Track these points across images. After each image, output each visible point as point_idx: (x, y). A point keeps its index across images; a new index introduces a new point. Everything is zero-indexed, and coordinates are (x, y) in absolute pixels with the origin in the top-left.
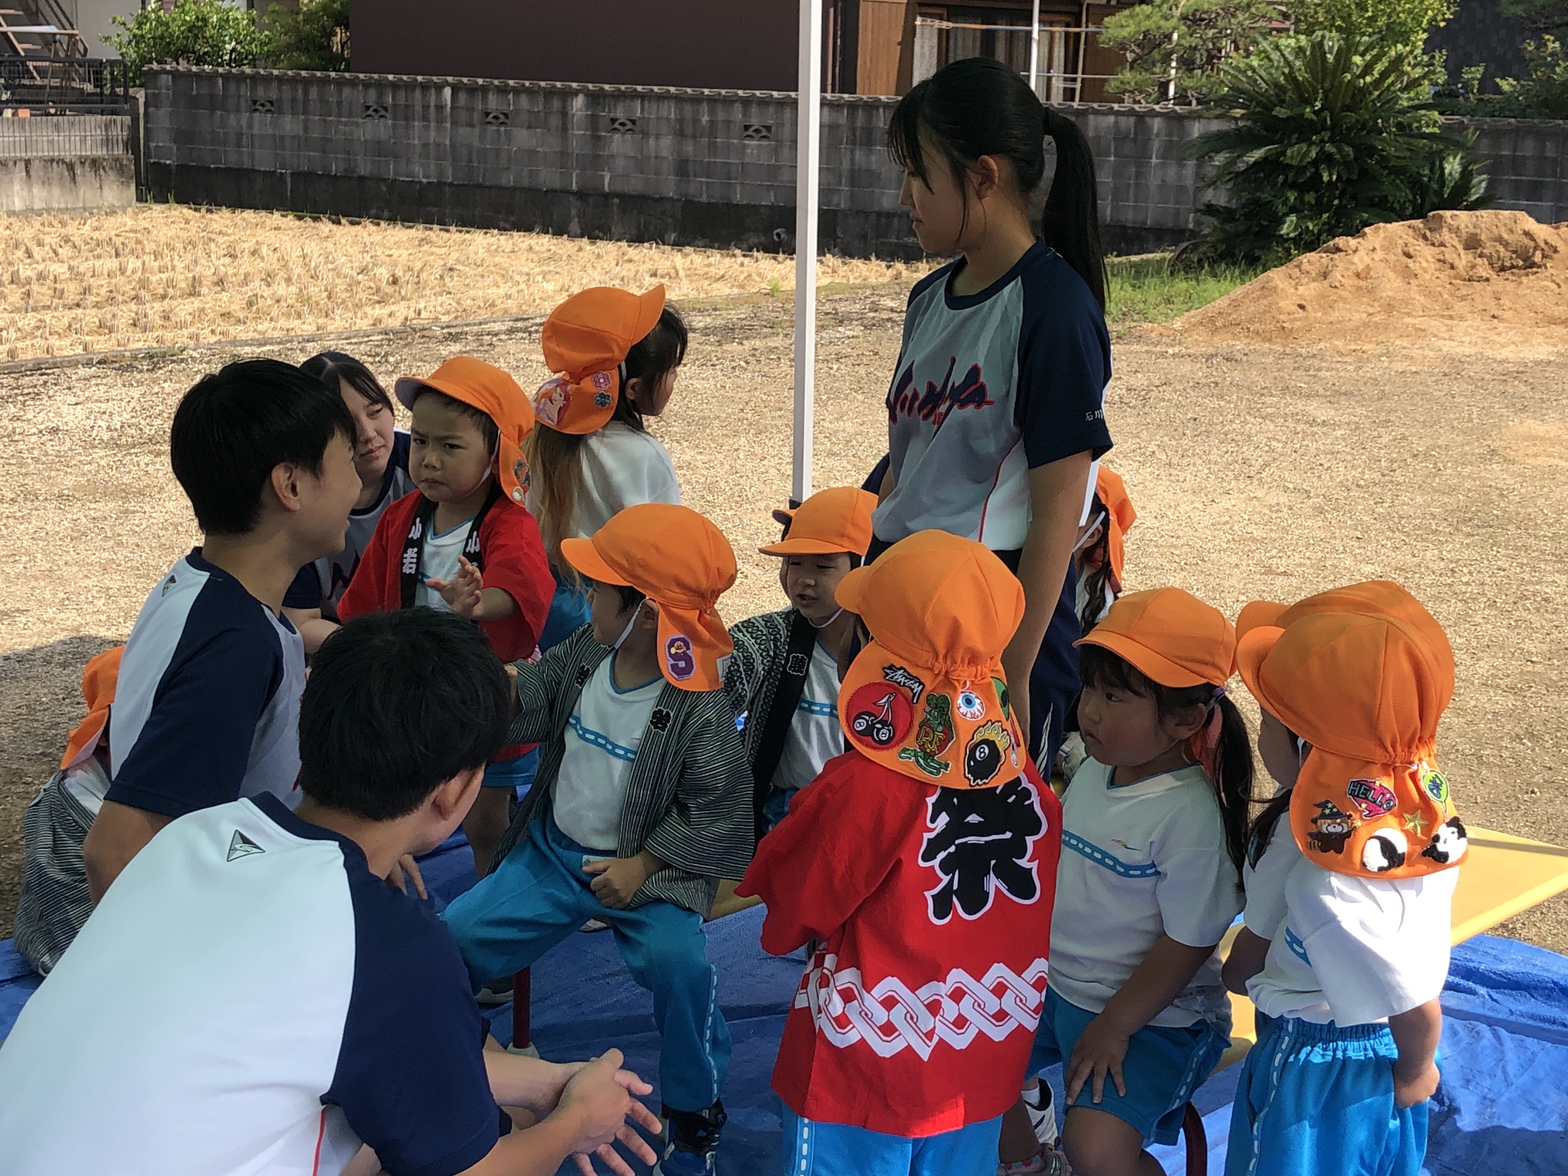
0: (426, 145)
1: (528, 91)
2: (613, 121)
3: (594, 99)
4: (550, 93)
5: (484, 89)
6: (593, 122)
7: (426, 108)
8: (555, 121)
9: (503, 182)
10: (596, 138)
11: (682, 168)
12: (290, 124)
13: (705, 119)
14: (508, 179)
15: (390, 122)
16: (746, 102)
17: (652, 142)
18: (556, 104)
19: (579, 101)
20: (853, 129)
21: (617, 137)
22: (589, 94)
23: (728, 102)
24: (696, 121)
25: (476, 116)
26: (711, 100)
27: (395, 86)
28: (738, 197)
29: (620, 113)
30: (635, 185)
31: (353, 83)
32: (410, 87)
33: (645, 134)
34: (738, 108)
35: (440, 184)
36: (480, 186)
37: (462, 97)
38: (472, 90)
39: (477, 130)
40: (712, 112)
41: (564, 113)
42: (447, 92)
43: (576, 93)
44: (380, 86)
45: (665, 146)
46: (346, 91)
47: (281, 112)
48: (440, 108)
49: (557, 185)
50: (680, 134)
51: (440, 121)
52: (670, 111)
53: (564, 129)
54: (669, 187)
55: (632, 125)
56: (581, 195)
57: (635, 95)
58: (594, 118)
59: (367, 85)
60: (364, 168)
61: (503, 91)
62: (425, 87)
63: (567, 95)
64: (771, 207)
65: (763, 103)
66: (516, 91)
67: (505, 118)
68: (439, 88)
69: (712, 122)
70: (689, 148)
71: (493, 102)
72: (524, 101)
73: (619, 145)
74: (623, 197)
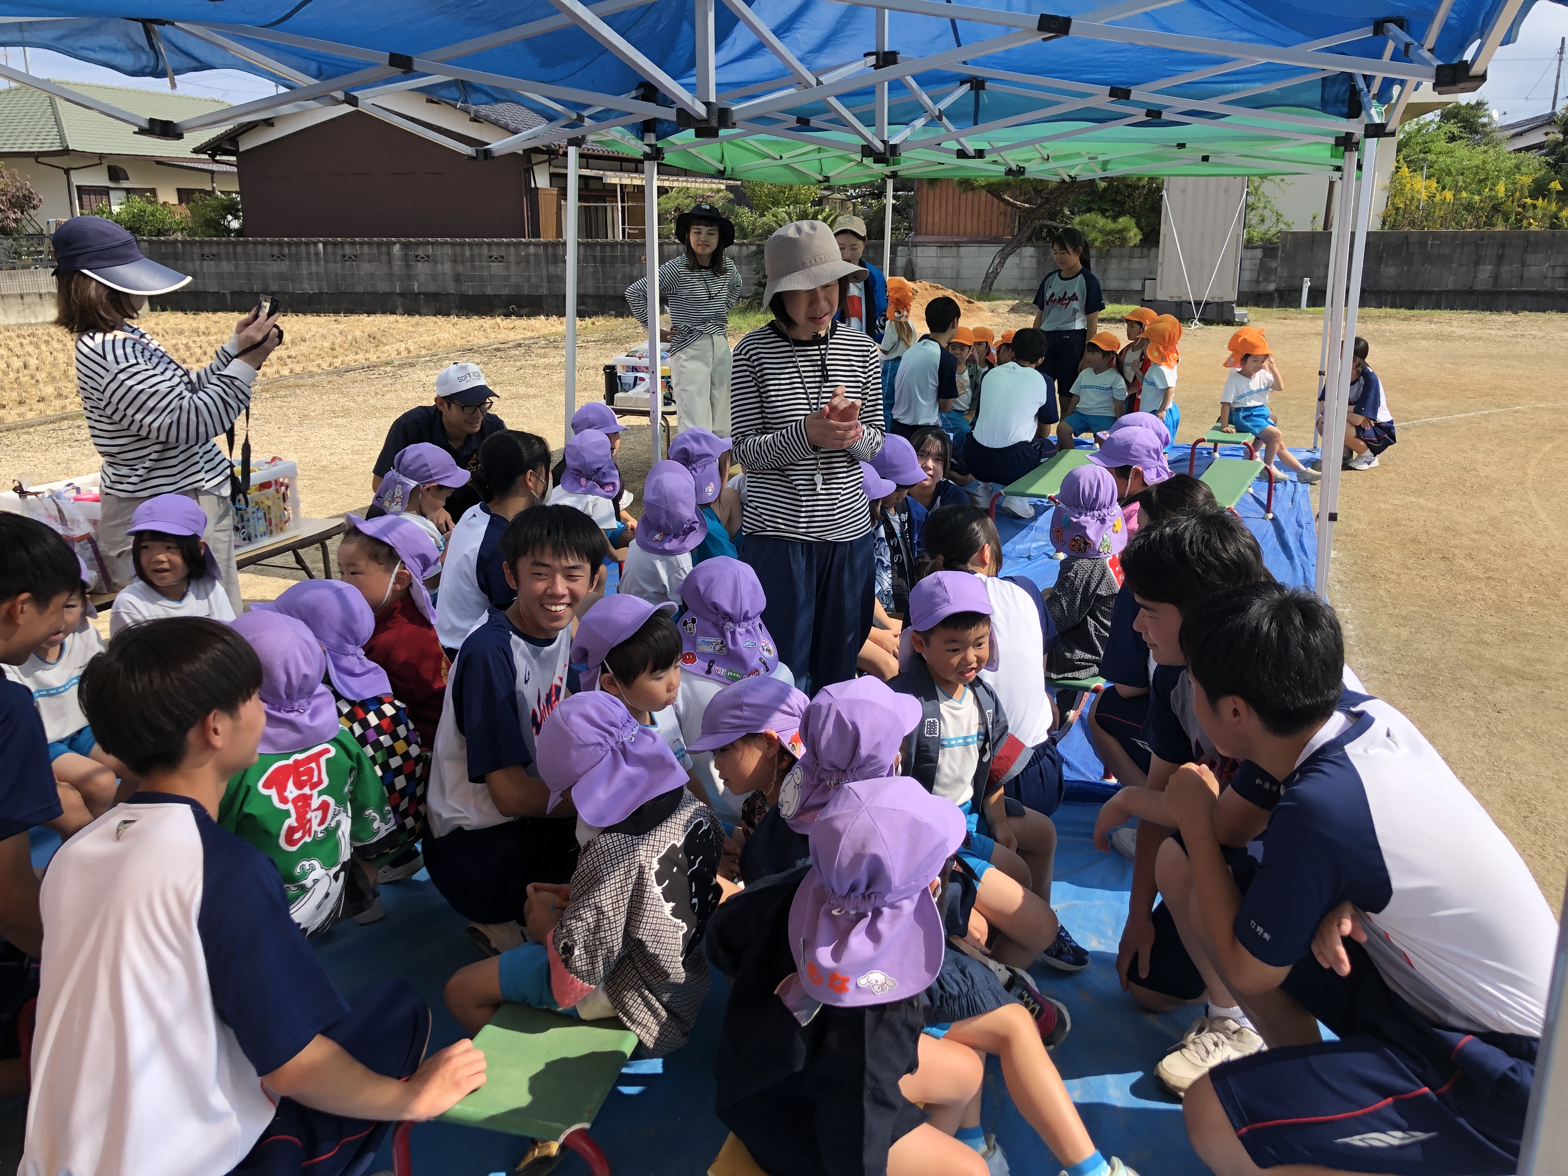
0: (310, 274)
1: (368, 244)
2: (417, 256)
3: (406, 246)
4: (380, 244)
5: (341, 244)
6: (406, 258)
7: (308, 254)
8: (384, 258)
9: (357, 290)
10: (408, 266)
11: (457, 278)
12: (226, 267)
13: (468, 253)
14: (359, 289)
15: (288, 263)
16: (489, 245)
17: (439, 266)
19: (397, 248)
20: (547, 256)
21: (420, 264)
22: (402, 244)
23: (480, 245)
24: (463, 255)
25: (339, 258)
26: (470, 244)
27: (289, 244)
28: (489, 291)
29: (420, 252)
30: (432, 288)
31: (263, 243)
32: (298, 244)
33: (436, 262)
34: (485, 248)
35: (321, 294)
36: (343, 293)
37: (330, 248)
38: (335, 244)
39: (339, 265)
40: (471, 250)
41: (389, 254)
42: (321, 246)
43: (395, 243)
44: (280, 244)
45: (447, 268)
46: (260, 248)
47: (220, 259)
48: (317, 254)
49: (388, 290)
50: (454, 261)
51: (318, 260)
52: (449, 250)
53: (390, 262)
54: (451, 288)
55: (428, 258)
56: (402, 295)
57: (428, 243)
59: (272, 244)
61: (353, 244)
62: (307, 244)
63: (391, 244)
64: (508, 295)
65: (499, 244)
66: (361, 244)
67: (355, 258)
68: (315, 244)
69: (472, 255)
70: (460, 268)
71: (348, 250)
72: (366, 249)
73: (421, 268)
74: (426, 295)
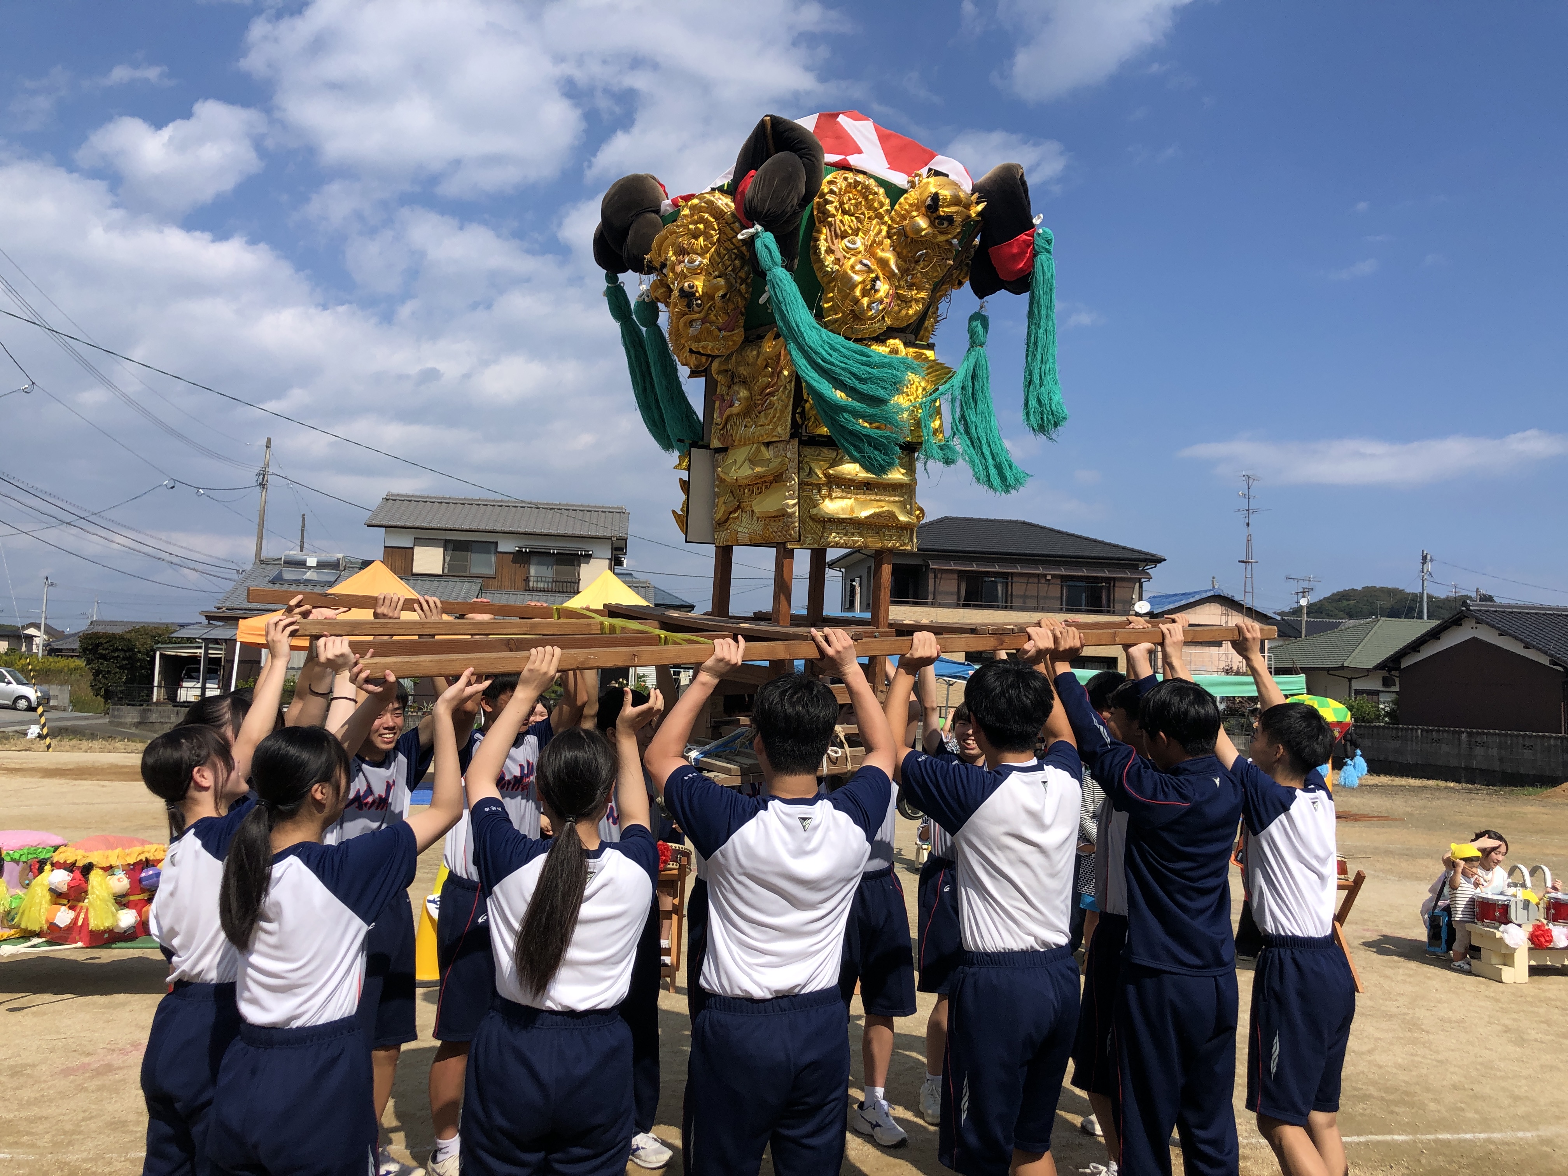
0: (1412, 750)
1: (1448, 732)
2: (1476, 742)
3: (1470, 734)
4: (1454, 732)
5: (1432, 731)
6: (1469, 743)
7: (1412, 737)
8: (1456, 742)
10: (1471, 748)
11: (1501, 760)
13: (1509, 742)
14: (1440, 763)
15: (1399, 742)
16: (1524, 736)
17: (1490, 750)
18: (1457, 736)
19: (1464, 735)
21: (1478, 748)
22: (1468, 733)
23: (1517, 736)
24: (1506, 743)
25: (1429, 740)
26: (1511, 735)
27: (1402, 729)
28: (1522, 771)
29: (1479, 739)
30: (1483, 767)
31: (1388, 728)
32: (1408, 729)
33: (1488, 747)
34: (1521, 738)
35: (1417, 764)
36: (1430, 764)
37: (1425, 734)
38: (1427, 731)
39: (1429, 745)
40: (1511, 740)
41: (1459, 739)
42: (1419, 731)
43: (1463, 732)
44: (1397, 729)
45: (1495, 752)
46: (1386, 731)
48: (1417, 737)
49: (1457, 765)
50: (1500, 747)
51: (1416, 741)
52: (1496, 739)
53: (1459, 745)
54: (1497, 766)
55: (1483, 744)
56: (1465, 769)
57: (1484, 733)
58: (1470, 741)
59: (1392, 729)
60: (1391, 758)
61: (1439, 731)
62: (1412, 729)
63: (1460, 733)
64: (1534, 775)
65: (1531, 737)
66: (1443, 731)
67: (1439, 741)
68: (1417, 730)
69: (1511, 744)
70: (1503, 753)
71: (1435, 735)
72: (1445, 735)
73: (1479, 751)
74: (1480, 770)
